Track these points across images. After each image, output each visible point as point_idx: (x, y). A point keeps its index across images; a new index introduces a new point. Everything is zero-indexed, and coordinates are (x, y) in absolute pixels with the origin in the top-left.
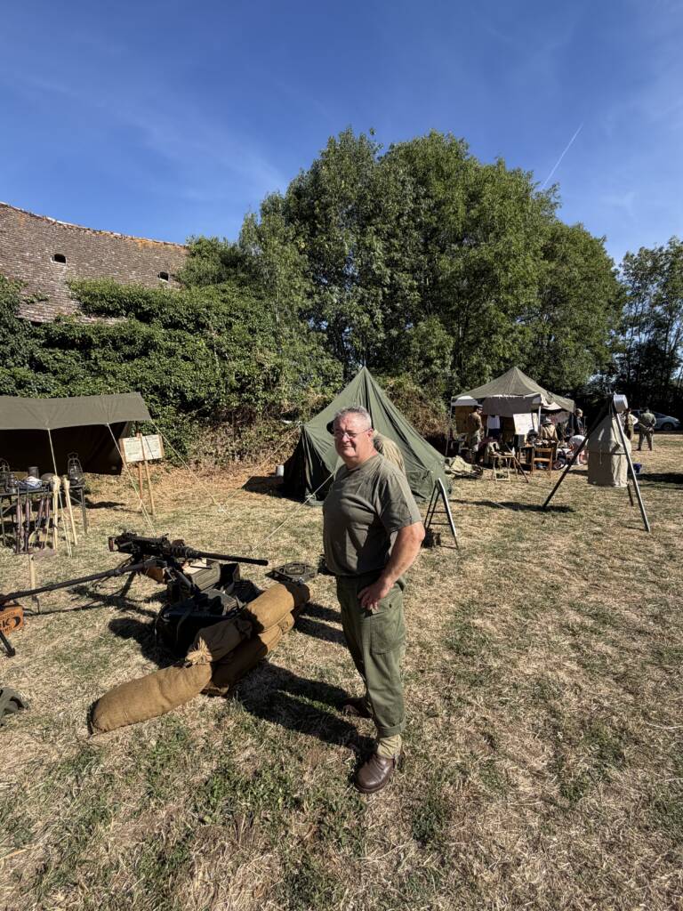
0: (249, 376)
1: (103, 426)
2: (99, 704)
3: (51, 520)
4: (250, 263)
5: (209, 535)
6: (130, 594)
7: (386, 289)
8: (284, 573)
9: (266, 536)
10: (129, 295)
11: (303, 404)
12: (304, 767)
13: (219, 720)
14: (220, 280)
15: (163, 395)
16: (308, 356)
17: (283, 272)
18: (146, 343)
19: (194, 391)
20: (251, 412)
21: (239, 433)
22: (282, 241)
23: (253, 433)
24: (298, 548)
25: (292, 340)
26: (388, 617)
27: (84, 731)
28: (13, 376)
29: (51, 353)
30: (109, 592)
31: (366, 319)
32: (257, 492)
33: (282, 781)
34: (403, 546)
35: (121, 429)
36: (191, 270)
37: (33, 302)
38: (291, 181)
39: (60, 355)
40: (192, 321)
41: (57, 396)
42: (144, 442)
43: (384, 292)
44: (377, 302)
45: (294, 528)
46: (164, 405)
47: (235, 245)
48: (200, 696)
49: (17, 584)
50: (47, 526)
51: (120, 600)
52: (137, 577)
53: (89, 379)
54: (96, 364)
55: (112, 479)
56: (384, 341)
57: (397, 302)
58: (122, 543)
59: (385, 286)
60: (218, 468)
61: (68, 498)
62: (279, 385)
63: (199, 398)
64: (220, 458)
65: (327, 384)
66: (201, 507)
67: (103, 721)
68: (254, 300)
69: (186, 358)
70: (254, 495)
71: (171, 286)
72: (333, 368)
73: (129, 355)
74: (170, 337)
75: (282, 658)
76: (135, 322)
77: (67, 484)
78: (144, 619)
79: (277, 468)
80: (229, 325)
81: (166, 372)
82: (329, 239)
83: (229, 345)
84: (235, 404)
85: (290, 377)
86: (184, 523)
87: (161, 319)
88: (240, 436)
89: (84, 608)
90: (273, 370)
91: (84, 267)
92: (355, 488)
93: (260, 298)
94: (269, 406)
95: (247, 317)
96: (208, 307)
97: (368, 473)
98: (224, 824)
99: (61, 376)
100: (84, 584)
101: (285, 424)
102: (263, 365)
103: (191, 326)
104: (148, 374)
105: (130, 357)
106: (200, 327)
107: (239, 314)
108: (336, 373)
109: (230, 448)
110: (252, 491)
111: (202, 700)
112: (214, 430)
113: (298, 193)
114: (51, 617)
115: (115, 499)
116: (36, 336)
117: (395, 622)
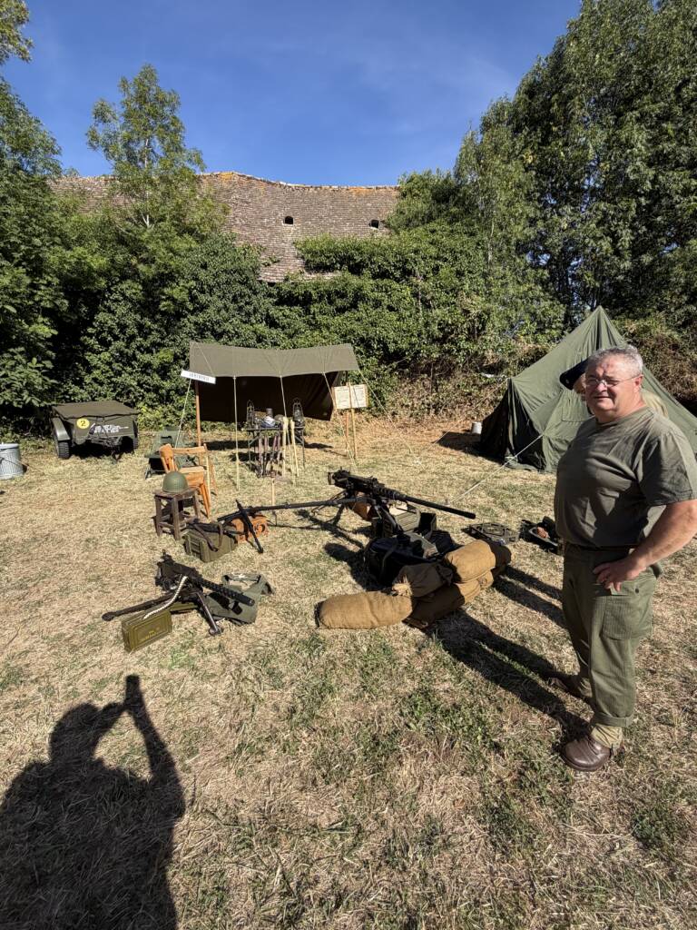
0: (453, 324)
1: (321, 375)
2: (324, 606)
3: (281, 455)
4: (465, 194)
5: (405, 484)
6: (340, 523)
7: (643, 199)
8: (482, 532)
9: (461, 493)
10: (343, 248)
11: (510, 355)
12: (503, 718)
13: (420, 649)
14: (430, 218)
15: (368, 347)
16: (521, 298)
17: (503, 199)
18: (356, 295)
19: (395, 342)
20: (451, 364)
21: (436, 386)
22: (506, 158)
23: (450, 387)
24: (497, 510)
25: (504, 281)
26: (631, 602)
27: (312, 623)
28: (255, 332)
29: (281, 310)
30: (325, 519)
31: (606, 244)
32: (452, 447)
33: (481, 722)
34: (673, 524)
35: (334, 378)
36: (401, 213)
37: (269, 265)
38: (523, 77)
39: (288, 312)
40: (400, 268)
41: (284, 348)
42: (352, 391)
43: (639, 205)
44: (625, 219)
45: (492, 488)
46: (368, 357)
47: (449, 176)
48: (402, 624)
49: (260, 501)
50: (278, 458)
51: (332, 526)
52: (345, 511)
53: (308, 332)
54: (314, 318)
55: (322, 424)
56: (627, 274)
57: (657, 216)
58: (338, 478)
59: (641, 195)
60: (413, 420)
61: (293, 436)
62: (485, 334)
63: (401, 349)
64: (416, 411)
65: (541, 331)
66: (397, 457)
67: (327, 619)
68: (465, 238)
69: (391, 309)
70: (449, 450)
71: (381, 234)
72: (551, 312)
73: (341, 308)
74: (378, 288)
75: (479, 612)
76: (348, 275)
77: (293, 424)
78: (352, 547)
79: (473, 425)
80: (436, 269)
81: (371, 323)
82: (566, 144)
83: (434, 292)
84: (435, 355)
85: (497, 324)
86: (382, 469)
87: (370, 269)
88: (437, 389)
89: (308, 528)
90: (479, 316)
91: (307, 226)
92: (609, 448)
93: (472, 234)
94: (471, 356)
95: (456, 259)
96: (416, 252)
97: (631, 429)
98: (426, 736)
99: (287, 331)
100: (306, 509)
101: (486, 378)
102: (469, 312)
103: (397, 274)
104: (355, 326)
105: (341, 310)
106: (407, 273)
107: (447, 256)
108: (555, 318)
109: (427, 401)
110: (446, 446)
111: (404, 628)
112: (411, 383)
113: (531, 91)
114: (284, 530)
115: (325, 442)
116: (270, 295)
117: (640, 609)
